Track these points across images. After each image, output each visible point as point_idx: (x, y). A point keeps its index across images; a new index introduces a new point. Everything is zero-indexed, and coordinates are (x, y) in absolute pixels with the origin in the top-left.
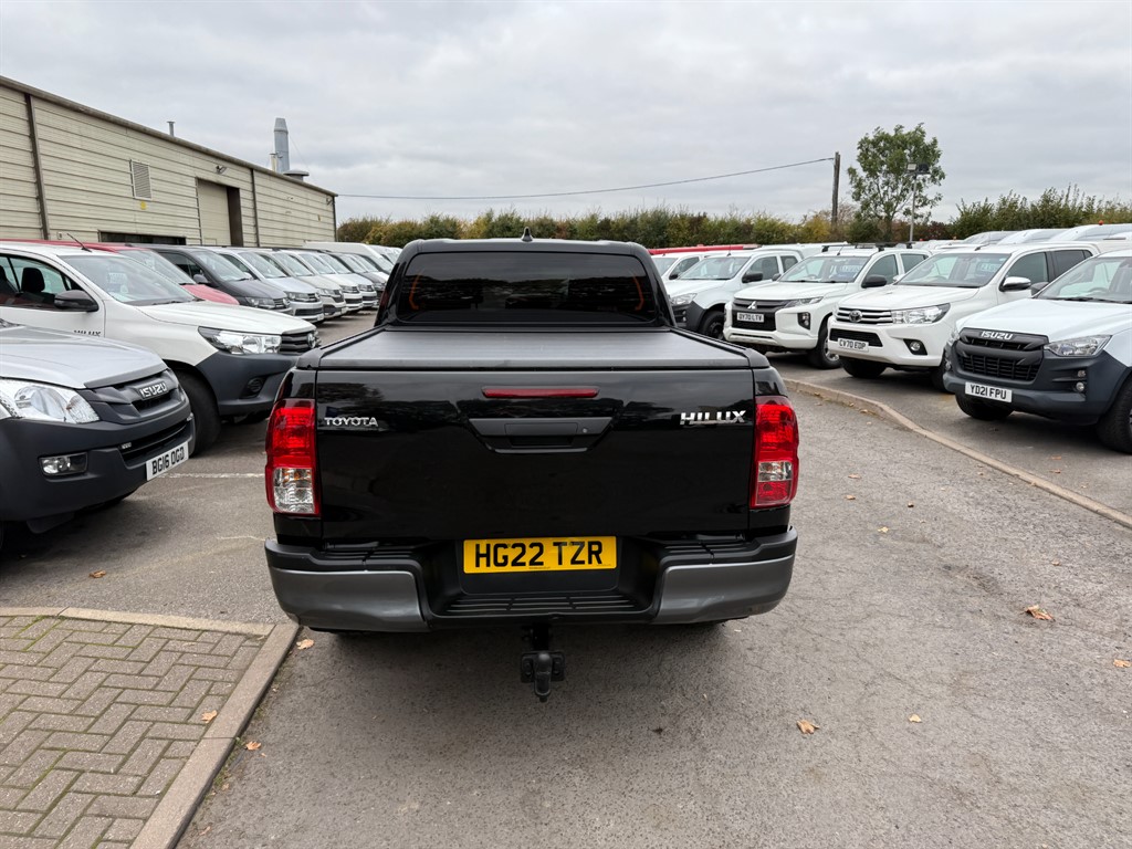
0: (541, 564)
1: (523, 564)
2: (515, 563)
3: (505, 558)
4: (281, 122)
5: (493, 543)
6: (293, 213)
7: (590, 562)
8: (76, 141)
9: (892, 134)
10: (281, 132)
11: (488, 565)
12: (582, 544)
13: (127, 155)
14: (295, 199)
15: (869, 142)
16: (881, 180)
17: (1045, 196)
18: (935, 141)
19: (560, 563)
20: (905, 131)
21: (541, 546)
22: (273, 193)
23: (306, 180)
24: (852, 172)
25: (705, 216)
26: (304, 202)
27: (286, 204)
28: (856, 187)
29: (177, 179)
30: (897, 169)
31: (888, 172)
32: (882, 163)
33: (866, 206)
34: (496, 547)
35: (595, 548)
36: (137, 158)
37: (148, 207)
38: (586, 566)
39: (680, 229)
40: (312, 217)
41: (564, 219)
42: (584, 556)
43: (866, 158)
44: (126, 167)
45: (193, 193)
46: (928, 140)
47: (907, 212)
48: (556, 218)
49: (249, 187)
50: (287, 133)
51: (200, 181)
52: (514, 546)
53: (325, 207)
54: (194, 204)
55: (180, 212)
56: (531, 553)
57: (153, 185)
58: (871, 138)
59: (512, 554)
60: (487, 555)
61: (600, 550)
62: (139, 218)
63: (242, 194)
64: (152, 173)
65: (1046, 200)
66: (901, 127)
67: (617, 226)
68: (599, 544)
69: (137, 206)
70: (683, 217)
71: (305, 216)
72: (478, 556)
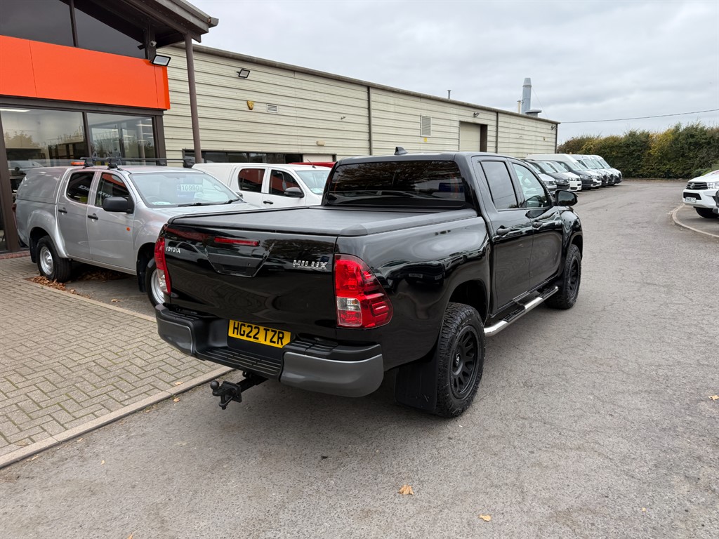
0: (258, 339)
2: (248, 336)
3: (244, 331)
4: (528, 80)
5: (240, 323)
6: (525, 137)
7: (278, 343)
8: (392, 108)
10: (528, 87)
12: (275, 332)
13: (419, 113)
14: (527, 128)
21: (258, 328)
22: (511, 126)
23: (539, 116)
26: (534, 129)
27: (520, 132)
29: (448, 123)
34: (242, 325)
35: (281, 335)
36: (425, 114)
37: (428, 140)
38: (275, 345)
40: (539, 139)
42: (275, 339)
44: (418, 119)
45: (457, 130)
49: (495, 123)
50: (530, 86)
51: (462, 123)
52: (248, 326)
53: (550, 131)
54: (457, 136)
55: (447, 142)
56: (255, 331)
57: (432, 128)
59: (248, 330)
60: (237, 329)
61: (283, 338)
62: (422, 147)
63: (489, 128)
64: (433, 121)
68: (283, 334)
69: (422, 140)
71: (534, 138)
72: (235, 328)
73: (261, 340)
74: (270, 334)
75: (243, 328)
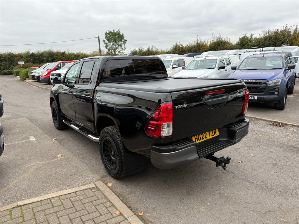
0: (207, 138)
1: (204, 139)
2: (202, 139)
3: (200, 138)
9: (113, 32)
11: (198, 141)
15: (107, 33)
16: (112, 44)
17: (148, 48)
18: (123, 34)
19: (210, 137)
20: (115, 31)
24: (104, 41)
25: (65, 52)
28: (106, 45)
30: (115, 40)
31: (113, 41)
32: (112, 39)
33: (109, 50)
35: (215, 131)
39: (58, 56)
41: (17, 53)
43: (107, 38)
46: (121, 34)
47: (119, 52)
48: (14, 53)
58: (108, 32)
60: (197, 138)
65: (148, 49)
66: (114, 30)
67: (37, 55)
70: (58, 53)
73: (208, 137)
74: (211, 133)
75: (200, 137)
